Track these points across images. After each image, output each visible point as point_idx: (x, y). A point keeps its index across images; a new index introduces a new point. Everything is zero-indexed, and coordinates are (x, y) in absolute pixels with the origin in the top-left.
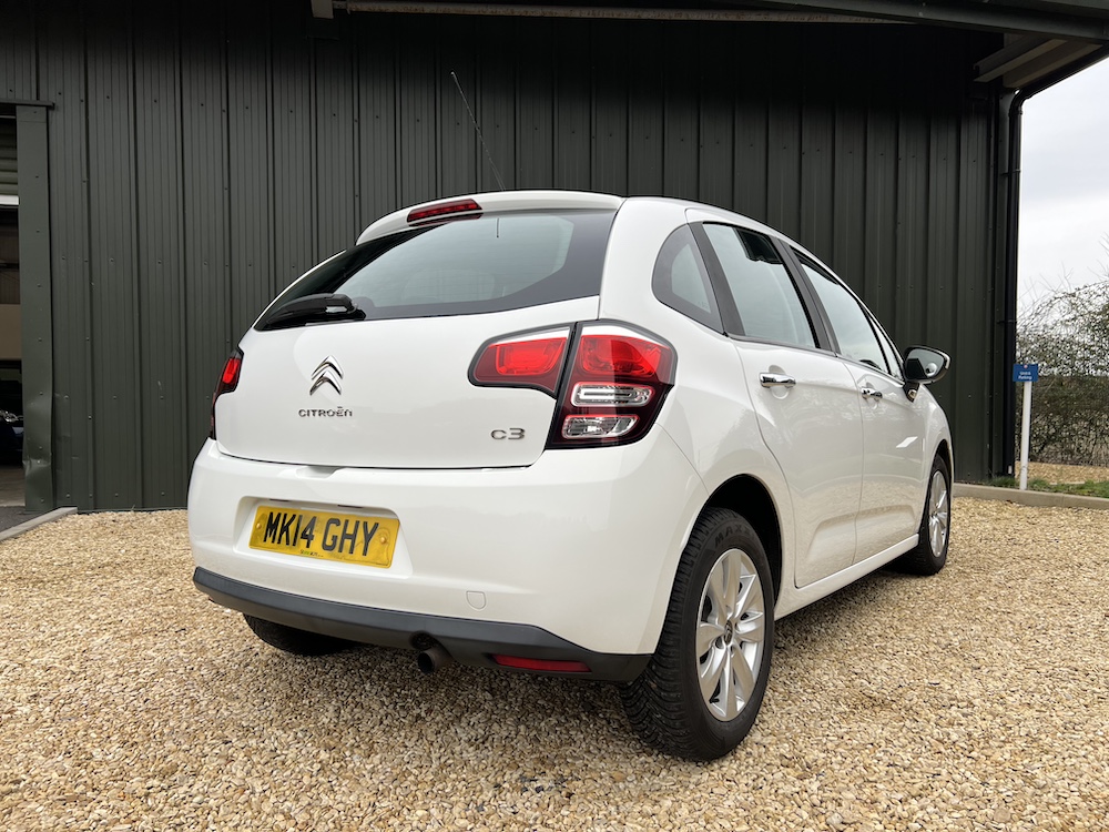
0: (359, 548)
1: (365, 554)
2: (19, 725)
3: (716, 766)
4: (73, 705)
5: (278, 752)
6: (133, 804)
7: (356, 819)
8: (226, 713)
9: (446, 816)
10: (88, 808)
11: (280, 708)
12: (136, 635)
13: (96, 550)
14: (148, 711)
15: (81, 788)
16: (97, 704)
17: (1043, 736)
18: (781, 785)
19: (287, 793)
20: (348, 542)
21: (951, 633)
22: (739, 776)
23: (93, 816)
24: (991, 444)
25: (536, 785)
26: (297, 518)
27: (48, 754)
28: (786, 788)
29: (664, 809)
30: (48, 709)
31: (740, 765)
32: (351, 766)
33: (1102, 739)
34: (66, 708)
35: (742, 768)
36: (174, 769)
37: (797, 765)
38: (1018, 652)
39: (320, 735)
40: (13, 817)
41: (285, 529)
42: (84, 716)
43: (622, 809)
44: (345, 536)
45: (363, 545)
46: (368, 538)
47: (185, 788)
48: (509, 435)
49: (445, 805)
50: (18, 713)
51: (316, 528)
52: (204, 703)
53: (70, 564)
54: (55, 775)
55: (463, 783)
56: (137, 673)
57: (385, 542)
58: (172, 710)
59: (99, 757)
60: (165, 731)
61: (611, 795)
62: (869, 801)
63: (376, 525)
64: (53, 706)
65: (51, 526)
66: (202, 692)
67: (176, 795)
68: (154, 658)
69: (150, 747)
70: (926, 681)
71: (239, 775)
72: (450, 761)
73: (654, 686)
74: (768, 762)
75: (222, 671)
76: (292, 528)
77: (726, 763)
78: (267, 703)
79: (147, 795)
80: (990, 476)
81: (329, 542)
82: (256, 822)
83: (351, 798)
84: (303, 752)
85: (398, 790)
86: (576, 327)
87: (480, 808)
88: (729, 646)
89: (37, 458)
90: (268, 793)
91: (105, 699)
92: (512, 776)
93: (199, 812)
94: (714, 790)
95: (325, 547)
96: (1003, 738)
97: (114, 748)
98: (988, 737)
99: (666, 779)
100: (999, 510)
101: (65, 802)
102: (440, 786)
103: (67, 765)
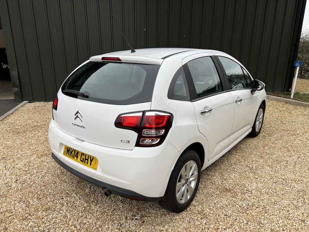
0: (89, 163)
1: (90, 165)
2: (13, 191)
3: (181, 213)
4: (26, 184)
5: (75, 202)
6: (39, 221)
7: (91, 228)
8: (63, 188)
9: (113, 228)
10: (28, 222)
11: (76, 186)
12: (42, 156)
13: (33, 119)
14: (44, 186)
15: (27, 215)
16: (32, 183)
17: (267, 206)
18: (196, 221)
19: (76, 218)
20: (86, 161)
21: (254, 163)
22: (186, 217)
23: (30, 225)
24: (286, 81)
25: (136, 218)
26: (74, 151)
27: (19, 202)
28: (197, 222)
29: (166, 229)
30: (19, 185)
31: (187, 214)
32: (92, 208)
33: (283, 208)
34: (24, 185)
35: (187, 215)
36: (49, 208)
37: (202, 214)
38: (270, 171)
39: (85, 197)
40: (11, 225)
41: (71, 153)
42: (28, 188)
43: (155, 228)
44: (86, 159)
45: (90, 163)
46: (91, 161)
47: (51, 215)
48: (125, 141)
49: (113, 224)
50: (12, 186)
51: (79, 155)
52: (58, 183)
53: (26, 125)
54: (21, 210)
55: (118, 216)
56: (42, 171)
57: (95, 163)
58: (50, 186)
59: (31, 203)
60: (48, 194)
61: (153, 223)
62: (216, 228)
63: (93, 158)
64: (21, 184)
65: (21, 108)
66: (57, 179)
67: (49, 218)
68: (46, 166)
69: (44, 200)
70: (242, 183)
71: (65, 211)
72: (116, 208)
73: (164, 200)
74: (195, 212)
75: (63, 171)
76: (73, 153)
77: (184, 212)
78: (73, 184)
79: (42, 218)
80: (284, 91)
81: (82, 160)
82: (67, 228)
83: (91, 220)
84: (81, 203)
85: (102, 218)
86: (144, 112)
87: (121, 226)
88: (186, 185)
89: (16, 88)
90: (71, 218)
91: (33, 181)
92: (130, 214)
93: (54, 224)
94: (179, 222)
95: (81, 161)
96: (257, 206)
97: (35, 200)
98: (253, 205)
99: (168, 218)
100: (283, 107)
101: (23, 219)
102: (112, 217)
103: (24, 206)
